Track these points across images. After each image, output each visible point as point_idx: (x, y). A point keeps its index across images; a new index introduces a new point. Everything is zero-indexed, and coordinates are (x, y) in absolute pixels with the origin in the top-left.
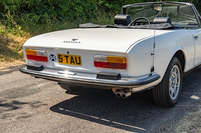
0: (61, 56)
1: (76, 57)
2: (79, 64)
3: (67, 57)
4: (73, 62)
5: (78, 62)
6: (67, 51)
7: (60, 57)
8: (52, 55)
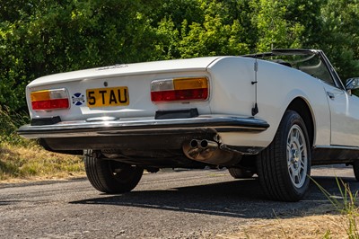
0: (93, 93)
1: (119, 91)
2: (125, 102)
3: (103, 92)
4: (115, 100)
5: (123, 99)
6: (105, 80)
7: (91, 95)
8: (78, 95)
